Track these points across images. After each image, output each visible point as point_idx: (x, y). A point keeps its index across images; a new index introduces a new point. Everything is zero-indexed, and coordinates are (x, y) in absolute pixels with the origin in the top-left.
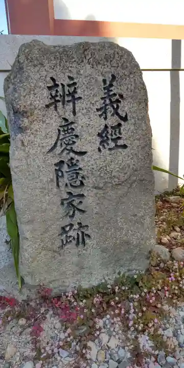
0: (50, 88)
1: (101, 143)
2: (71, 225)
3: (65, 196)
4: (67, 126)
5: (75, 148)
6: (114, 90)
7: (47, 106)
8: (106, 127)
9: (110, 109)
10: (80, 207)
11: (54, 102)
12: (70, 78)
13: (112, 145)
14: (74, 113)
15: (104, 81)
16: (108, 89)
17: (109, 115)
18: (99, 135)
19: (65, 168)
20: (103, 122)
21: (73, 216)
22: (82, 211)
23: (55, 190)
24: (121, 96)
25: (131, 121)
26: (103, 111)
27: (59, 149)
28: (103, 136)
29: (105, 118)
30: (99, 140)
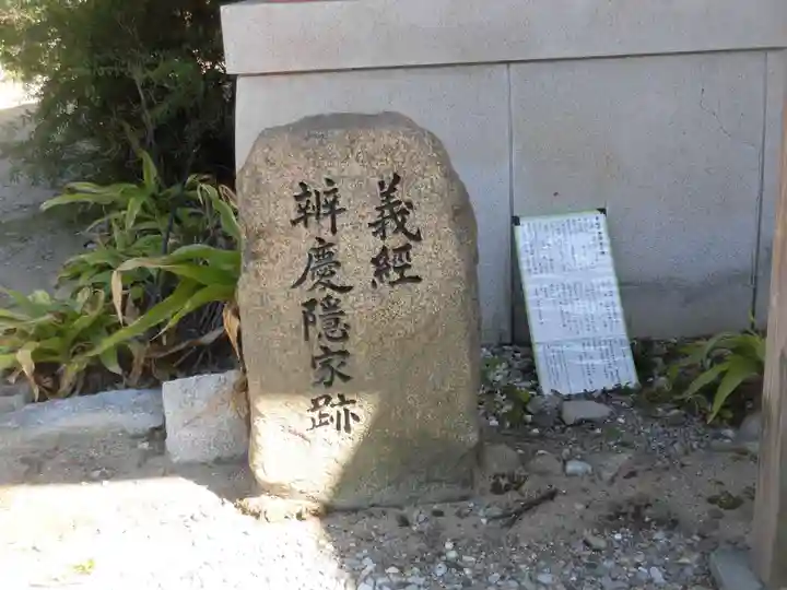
0: (297, 198)
1: (377, 274)
2: (328, 399)
3: (319, 352)
4: (323, 250)
5: (333, 280)
6: (397, 197)
7: (294, 223)
8: (384, 249)
9: (391, 224)
10: (343, 370)
11: (303, 217)
12: (330, 182)
13: (395, 276)
14: (334, 230)
15: (382, 185)
16: (387, 195)
17: (389, 232)
18: (375, 261)
19: (319, 310)
20: (381, 243)
21: (329, 384)
22: (345, 378)
23: (303, 342)
24: (410, 205)
25: (427, 241)
26: (379, 228)
27: (309, 283)
28: (380, 263)
29: (383, 237)
30: (372, 268)
